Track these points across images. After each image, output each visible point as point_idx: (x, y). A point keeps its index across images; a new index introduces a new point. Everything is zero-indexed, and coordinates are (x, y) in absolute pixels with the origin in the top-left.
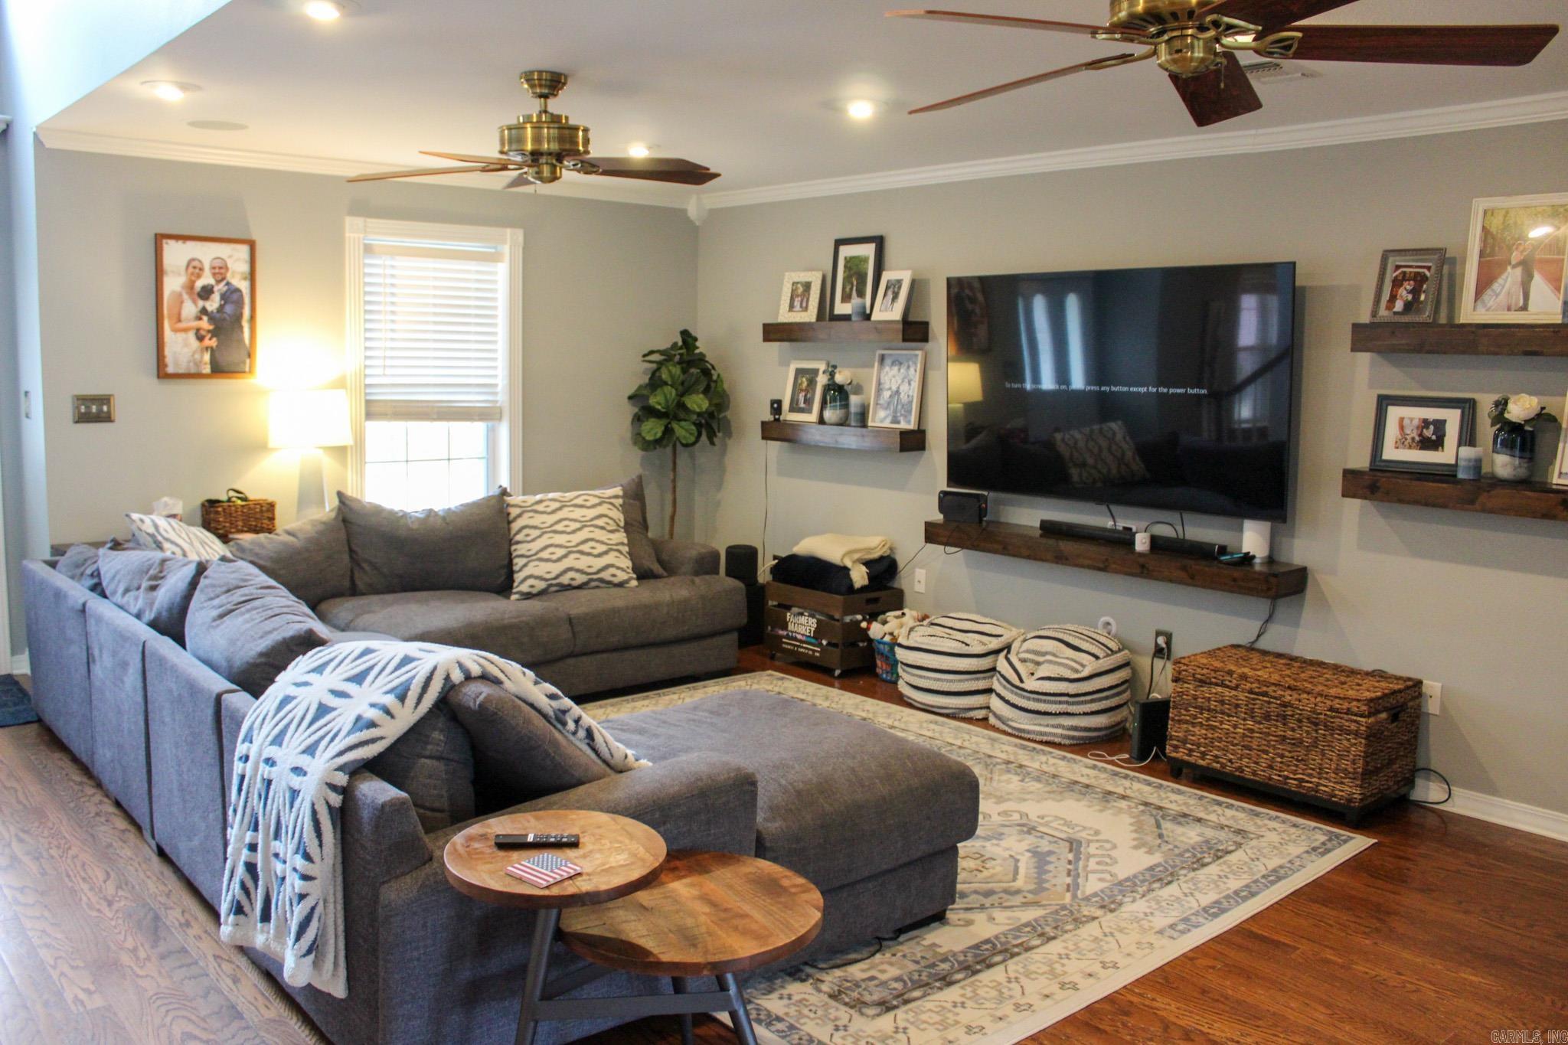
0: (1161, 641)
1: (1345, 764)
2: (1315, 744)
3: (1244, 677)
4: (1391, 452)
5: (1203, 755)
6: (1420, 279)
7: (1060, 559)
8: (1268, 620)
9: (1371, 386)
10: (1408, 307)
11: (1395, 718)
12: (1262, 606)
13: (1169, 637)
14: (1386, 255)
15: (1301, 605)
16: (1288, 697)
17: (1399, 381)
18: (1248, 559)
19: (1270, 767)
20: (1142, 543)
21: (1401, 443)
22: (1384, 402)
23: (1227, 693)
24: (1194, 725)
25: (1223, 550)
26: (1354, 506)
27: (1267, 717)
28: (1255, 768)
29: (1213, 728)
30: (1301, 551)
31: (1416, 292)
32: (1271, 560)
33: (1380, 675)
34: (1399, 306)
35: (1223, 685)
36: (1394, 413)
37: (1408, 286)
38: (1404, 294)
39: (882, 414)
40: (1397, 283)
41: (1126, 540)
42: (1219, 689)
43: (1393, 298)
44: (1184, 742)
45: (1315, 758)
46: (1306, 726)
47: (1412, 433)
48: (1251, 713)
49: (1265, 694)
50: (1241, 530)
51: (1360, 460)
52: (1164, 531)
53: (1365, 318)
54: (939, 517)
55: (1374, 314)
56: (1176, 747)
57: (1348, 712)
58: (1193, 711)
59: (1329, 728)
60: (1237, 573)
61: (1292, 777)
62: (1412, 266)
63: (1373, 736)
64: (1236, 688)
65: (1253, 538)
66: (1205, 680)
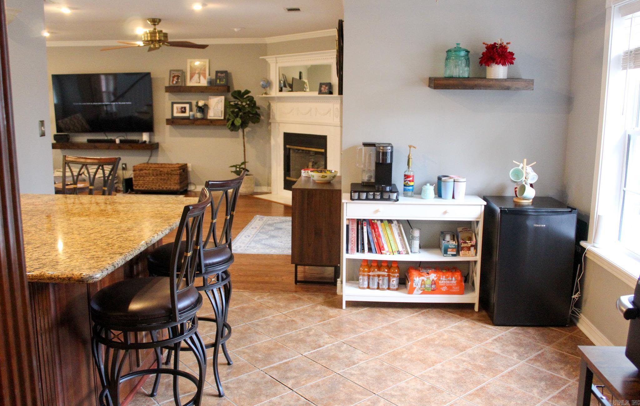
0: (124, 166)
1: (176, 182)
2: (168, 179)
3: (150, 167)
4: (176, 114)
5: (143, 187)
6: (178, 76)
7: (96, 148)
8: (151, 156)
9: (170, 100)
10: (177, 82)
11: (184, 171)
12: (149, 152)
13: (126, 165)
14: (171, 71)
15: (158, 151)
16: (161, 169)
17: (175, 98)
18: (145, 142)
19: (159, 186)
20: (118, 141)
21: (177, 112)
22: (173, 103)
23: (147, 172)
24: (139, 180)
25: (138, 141)
26: (168, 128)
27: (157, 175)
28: (155, 187)
29: (144, 180)
30: (156, 139)
31: (178, 79)
32: (150, 142)
33: (178, 164)
34: (174, 82)
35: (146, 170)
36: (175, 106)
37: (176, 78)
38: (175, 79)
40: (174, 77)
41: (114, 141)
42: (145, 171)
43: (173, 81)
44: (138, 185)
45: (169, 182)
46: (166, 175)
47: (180, 110)
48: (153, 175)
49: (156, 170)
50: (142, 136)
51: (169, 117)
52: (122, 138)
53: (167, 85)
54: (55, 142)
55: (169, 84)
56: (136, 187)
57: (175, 170)
58: (139, 177)
59: (171, 175)
60: (144, 145)
61: (165, 187)
62: (177, 74)
63: (180, 175)
64: (149, 170)
65: (145, 137)
66: (141, 170)
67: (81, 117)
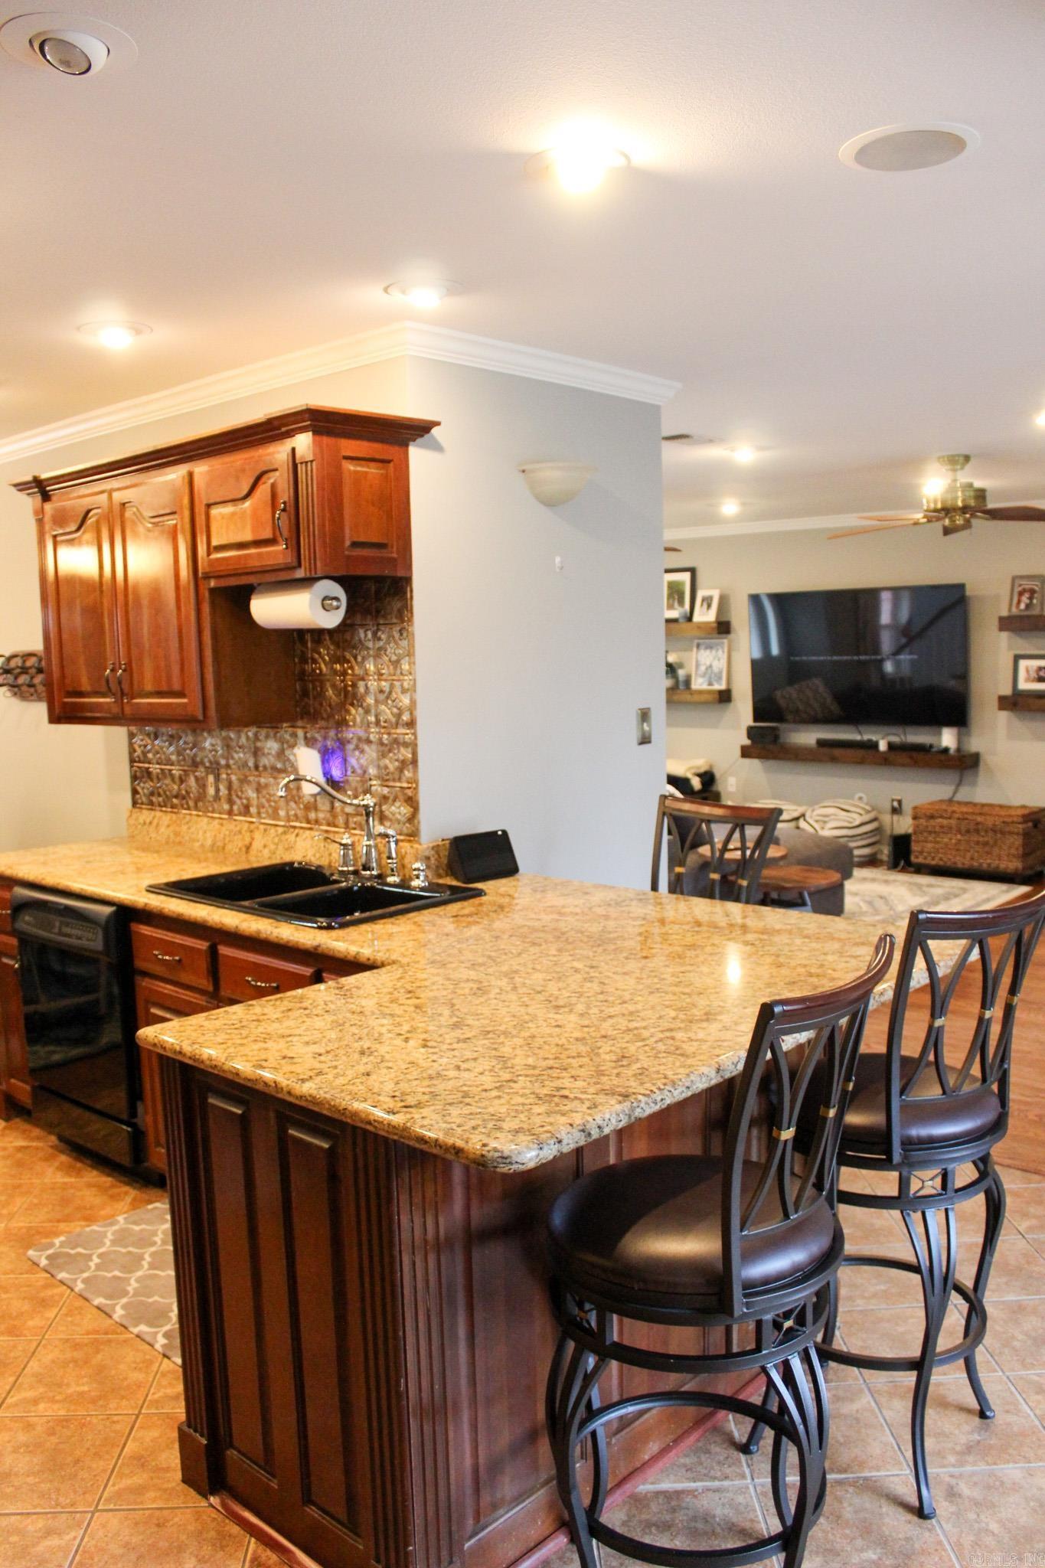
0: (896, 804)
1: (1013, 851)
2: (996, 842)
3: (954, 812)
4: (1024, 685)
5: (933, 859)
6: (1032, 592)
7: (833, 760)
8: (959, 785)
9: (1010, 648)
10: (1028, 606)
11: (1035, 826)
12: (953, 776)
13: (900, 802)
14: (1014, 579)
15: (976, 774)
16: (979, 819)
17: (1024, 645)
18: (946, 750)
19: (972, 859)
20: (883, 746)
21: (1028, 680)
22: (1017, 658)
23: (945, 822)
24: (926, 842)
25: (931, 746)
26: (1004, 716)
27: (968, 831)
28: (961, 862)
29: (938, 842)
30: (975, 744)
31: (1031, 598)
32: (958, 750)
33: (1024, 807)
34: (1022, 606)
35: (941, 817)
36: (1023, 664)
37: (1027, 595)
38: (1025, 599)
39: (700, 680)
40: (1021, 594)
41: (874, 746)
42: (940, 820)
43: (1019, 602)
44: (921, 852)
45: (996, 851)
46: (990, 834)
47: (1033, 675)
48: (959, 831)
49: (967, 819)
50: (940, 734)
51: (1007, 691)
52: (895, 739)
53: (1005, 613)
54: (748, 742)
55: (1010, 609)
56: (917, 857)
57: (1013, 822)
58: (925, 834)
59: (1003, 833)
60: (943, 757)
61: (986, 863)
62: (1028, 584)
63: (1026, 835)
64: (950, 818)
65: (948, 738)
66: (932, 817)
67: (821, 689)
